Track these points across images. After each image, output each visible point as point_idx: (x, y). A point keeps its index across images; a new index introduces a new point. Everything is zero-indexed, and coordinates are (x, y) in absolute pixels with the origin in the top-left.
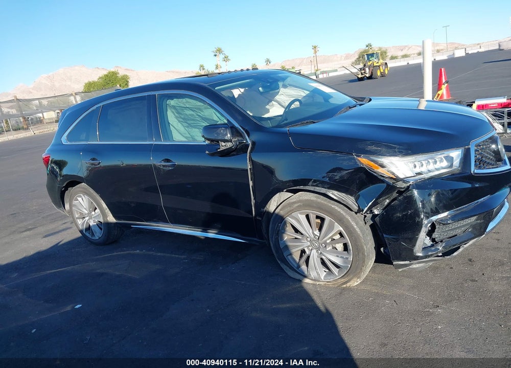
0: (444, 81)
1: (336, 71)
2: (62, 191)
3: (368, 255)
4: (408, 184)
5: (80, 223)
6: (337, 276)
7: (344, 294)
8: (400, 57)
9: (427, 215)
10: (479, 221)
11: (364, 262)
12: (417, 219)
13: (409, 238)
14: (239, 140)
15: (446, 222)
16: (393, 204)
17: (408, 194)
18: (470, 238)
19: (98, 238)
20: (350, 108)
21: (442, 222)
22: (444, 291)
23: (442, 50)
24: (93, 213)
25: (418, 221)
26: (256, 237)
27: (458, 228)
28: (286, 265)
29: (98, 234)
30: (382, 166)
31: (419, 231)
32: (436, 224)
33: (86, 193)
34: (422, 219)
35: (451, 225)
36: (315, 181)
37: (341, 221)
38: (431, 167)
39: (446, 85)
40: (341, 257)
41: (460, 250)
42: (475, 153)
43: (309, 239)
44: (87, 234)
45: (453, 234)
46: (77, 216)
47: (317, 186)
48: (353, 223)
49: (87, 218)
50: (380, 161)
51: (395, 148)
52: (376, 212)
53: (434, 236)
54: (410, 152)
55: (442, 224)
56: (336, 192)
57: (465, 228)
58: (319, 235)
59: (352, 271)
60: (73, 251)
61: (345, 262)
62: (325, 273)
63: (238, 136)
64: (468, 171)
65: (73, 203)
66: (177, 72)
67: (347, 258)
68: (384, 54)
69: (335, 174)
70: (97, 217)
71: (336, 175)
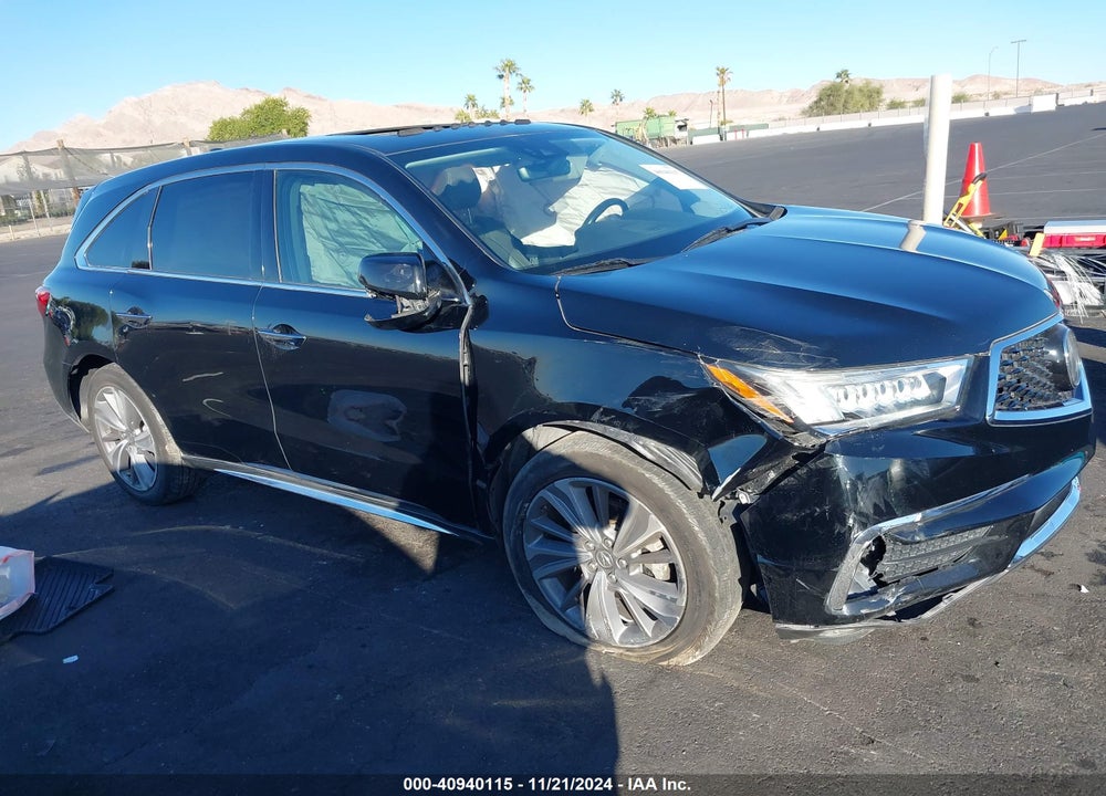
0: (977, 172)
1: (765, 126)
2: (70, 375)
3: (722, 599)
4: (824, 440)
5: (109, 450)
6: (649, 639)
7: (658, 686)
8: (911, 104)
9: (864, 520)
10: (996, 538)
11: (712, 613)
12: (838, 528)
13: (814, 571)
14: (443, 295)
15: (909, 539)
16: (782, 483)
17: (821, 464)
18: (968, 577)
19: (145, 489)
20: (729, 231)
21: (903, 538)
22: (893, 701)
23: (1006, 94)
24: (138, 431)
25: (839, 533)
26: (474, 527)
27: (942, 551)
28: (537, 600)
29: (147, 483)
30: (763, 390)
31: (842, 556)
32: (887, 542)
33: (121, 387)
34: (850, 529)
35: (924, 546)
36: (607, 412)
37: (664, 510)
38: (887, 399)
39: (980, 183)
40: (661, 596)
41: (942, 606)
42: (1002, 370)
43: (591, 545)
44: (125, 478)
45: (930, 566)
46: (104, 435)
47: (610, 423)
48: (692, 521)
49: (124, 442)
50: (760, 378)
51: (797, 348)
52: (744, 499)
53: (879, 569)
54: (834, 360)
55: (901, 541)
56: (652, 443)
57: (960, 552)
58: (613, 538)
59: (683, 629)
60: (89, 512)
61: (668, 609)
62: (625, 628)
63: (443, 286)
64: (978, 416)
65: (96, 406)
66: (419, 109)
67: (674, 600)
68: (875, 95)
69: (654, 400)
70: (144, 443)
71: (655, 403)
